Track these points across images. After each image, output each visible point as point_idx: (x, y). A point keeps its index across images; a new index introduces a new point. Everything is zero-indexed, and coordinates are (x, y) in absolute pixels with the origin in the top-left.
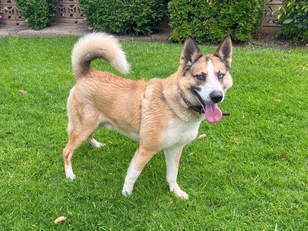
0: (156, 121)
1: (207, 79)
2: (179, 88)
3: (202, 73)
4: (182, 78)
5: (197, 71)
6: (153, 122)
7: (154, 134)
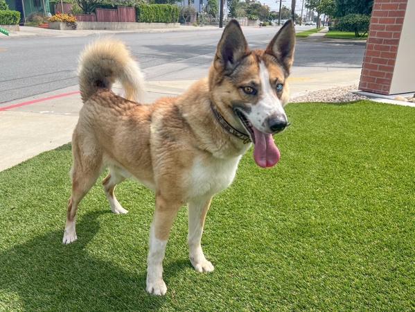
0: (172, 159)
1: (259, 92)
2: (212, 105)
3: (253, 83)
4: (216, 87)
5: (244, 79)
6: (167, 160)
7: (170, 176)
